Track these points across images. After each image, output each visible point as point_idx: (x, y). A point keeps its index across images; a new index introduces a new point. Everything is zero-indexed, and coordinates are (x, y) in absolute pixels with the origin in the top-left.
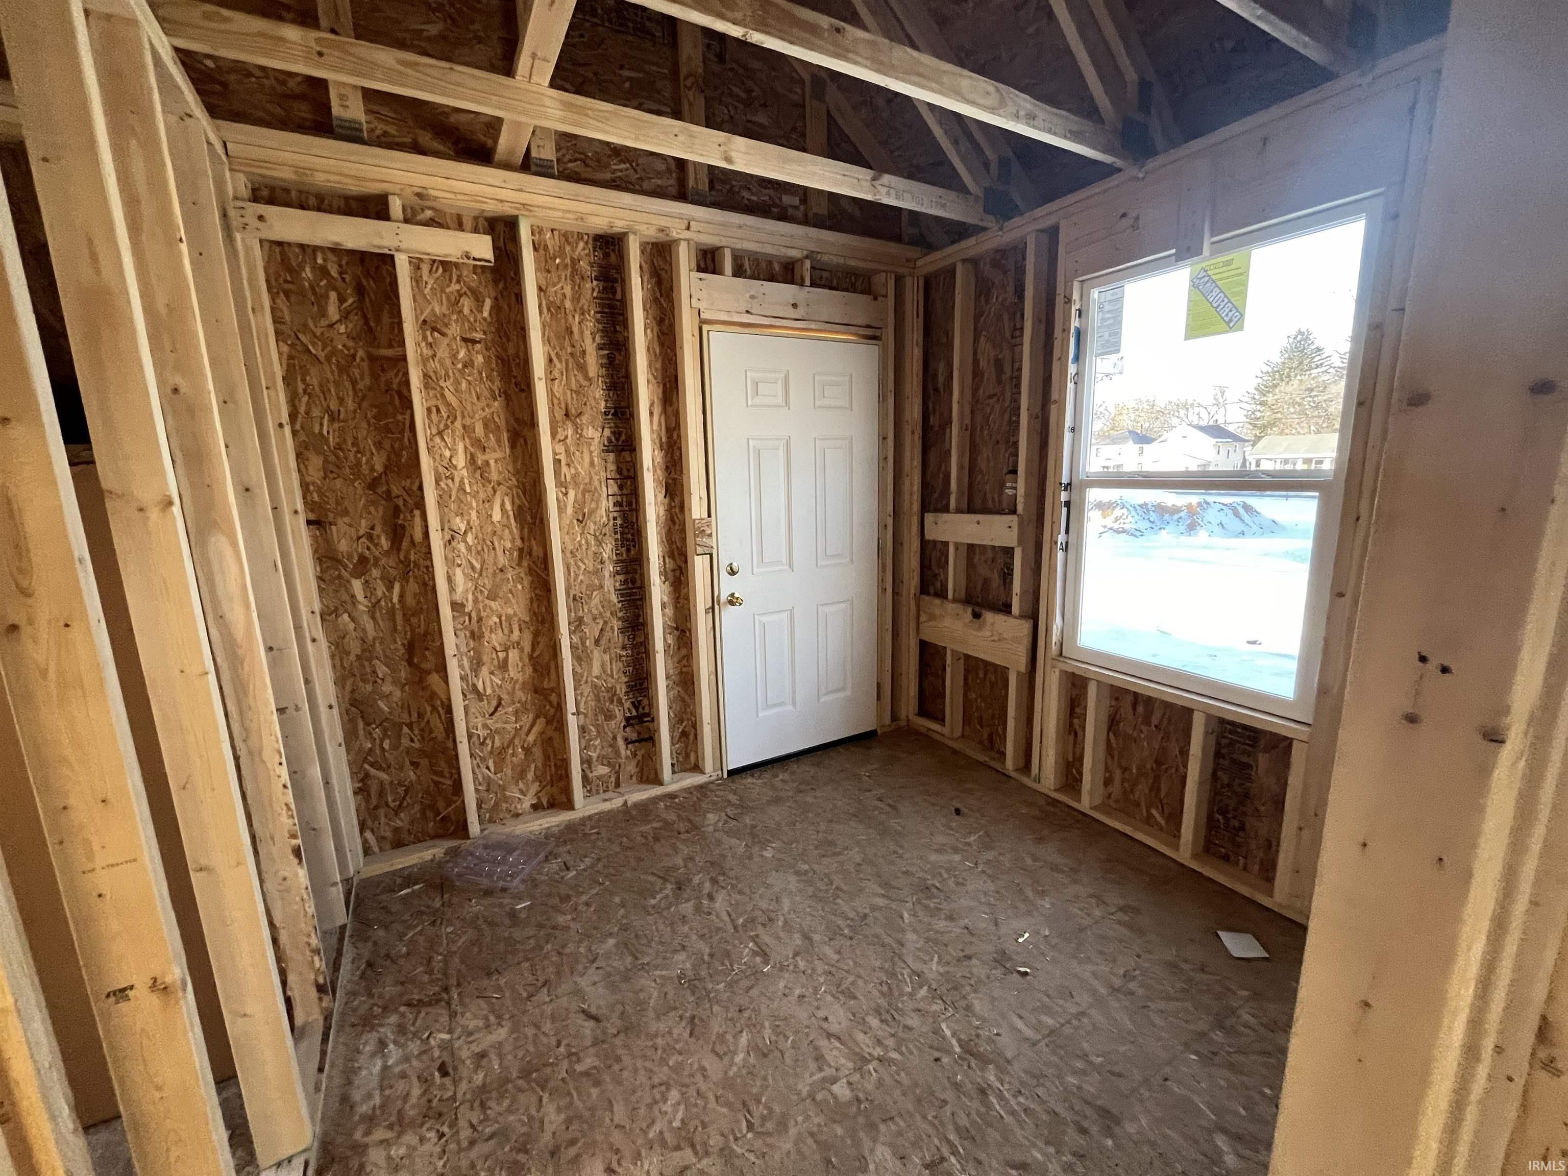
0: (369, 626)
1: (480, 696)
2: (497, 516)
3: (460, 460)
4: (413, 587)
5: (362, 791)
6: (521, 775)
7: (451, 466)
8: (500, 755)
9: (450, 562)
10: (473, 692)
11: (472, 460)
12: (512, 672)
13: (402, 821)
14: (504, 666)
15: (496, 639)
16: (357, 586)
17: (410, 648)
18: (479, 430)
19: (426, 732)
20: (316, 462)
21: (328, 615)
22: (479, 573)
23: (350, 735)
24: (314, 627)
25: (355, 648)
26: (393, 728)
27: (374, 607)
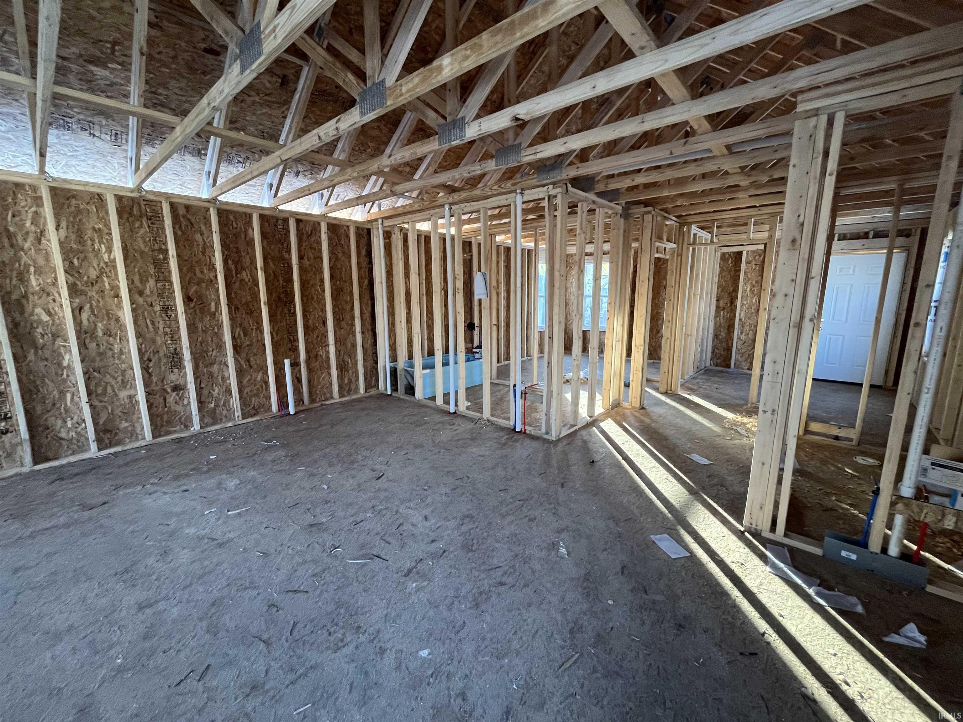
0: (722, 321)
1: (741, 340)
2: (754, 301)
3: (748, 289)
4: (732, 314)
5: (713, 352)
6: (746, 360)
7: (746, 290)
8: (742, 354)
9: (741, 310)
10: (739, 338)
11: (751, 289)
12: (750, 336)
13: (719, 361)
14: (748, 334)
15: (747, 328)
16: (722, 313)
17: (729, 327)
18: (754, 283)
19: (728, 344)
20: (720, 289)
21: (715, 317)
22: (746, 314)
23: (713, 341)
24: (712, 318)
25: (718, 324)
26: (721, 342)
27: (724, 317)
